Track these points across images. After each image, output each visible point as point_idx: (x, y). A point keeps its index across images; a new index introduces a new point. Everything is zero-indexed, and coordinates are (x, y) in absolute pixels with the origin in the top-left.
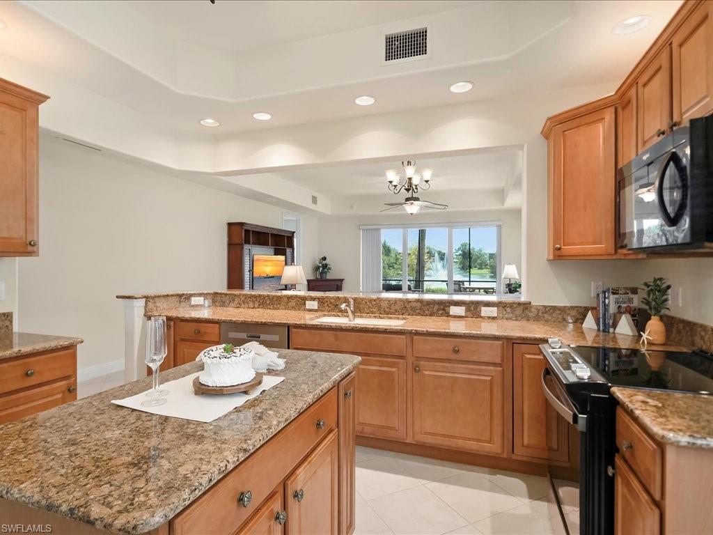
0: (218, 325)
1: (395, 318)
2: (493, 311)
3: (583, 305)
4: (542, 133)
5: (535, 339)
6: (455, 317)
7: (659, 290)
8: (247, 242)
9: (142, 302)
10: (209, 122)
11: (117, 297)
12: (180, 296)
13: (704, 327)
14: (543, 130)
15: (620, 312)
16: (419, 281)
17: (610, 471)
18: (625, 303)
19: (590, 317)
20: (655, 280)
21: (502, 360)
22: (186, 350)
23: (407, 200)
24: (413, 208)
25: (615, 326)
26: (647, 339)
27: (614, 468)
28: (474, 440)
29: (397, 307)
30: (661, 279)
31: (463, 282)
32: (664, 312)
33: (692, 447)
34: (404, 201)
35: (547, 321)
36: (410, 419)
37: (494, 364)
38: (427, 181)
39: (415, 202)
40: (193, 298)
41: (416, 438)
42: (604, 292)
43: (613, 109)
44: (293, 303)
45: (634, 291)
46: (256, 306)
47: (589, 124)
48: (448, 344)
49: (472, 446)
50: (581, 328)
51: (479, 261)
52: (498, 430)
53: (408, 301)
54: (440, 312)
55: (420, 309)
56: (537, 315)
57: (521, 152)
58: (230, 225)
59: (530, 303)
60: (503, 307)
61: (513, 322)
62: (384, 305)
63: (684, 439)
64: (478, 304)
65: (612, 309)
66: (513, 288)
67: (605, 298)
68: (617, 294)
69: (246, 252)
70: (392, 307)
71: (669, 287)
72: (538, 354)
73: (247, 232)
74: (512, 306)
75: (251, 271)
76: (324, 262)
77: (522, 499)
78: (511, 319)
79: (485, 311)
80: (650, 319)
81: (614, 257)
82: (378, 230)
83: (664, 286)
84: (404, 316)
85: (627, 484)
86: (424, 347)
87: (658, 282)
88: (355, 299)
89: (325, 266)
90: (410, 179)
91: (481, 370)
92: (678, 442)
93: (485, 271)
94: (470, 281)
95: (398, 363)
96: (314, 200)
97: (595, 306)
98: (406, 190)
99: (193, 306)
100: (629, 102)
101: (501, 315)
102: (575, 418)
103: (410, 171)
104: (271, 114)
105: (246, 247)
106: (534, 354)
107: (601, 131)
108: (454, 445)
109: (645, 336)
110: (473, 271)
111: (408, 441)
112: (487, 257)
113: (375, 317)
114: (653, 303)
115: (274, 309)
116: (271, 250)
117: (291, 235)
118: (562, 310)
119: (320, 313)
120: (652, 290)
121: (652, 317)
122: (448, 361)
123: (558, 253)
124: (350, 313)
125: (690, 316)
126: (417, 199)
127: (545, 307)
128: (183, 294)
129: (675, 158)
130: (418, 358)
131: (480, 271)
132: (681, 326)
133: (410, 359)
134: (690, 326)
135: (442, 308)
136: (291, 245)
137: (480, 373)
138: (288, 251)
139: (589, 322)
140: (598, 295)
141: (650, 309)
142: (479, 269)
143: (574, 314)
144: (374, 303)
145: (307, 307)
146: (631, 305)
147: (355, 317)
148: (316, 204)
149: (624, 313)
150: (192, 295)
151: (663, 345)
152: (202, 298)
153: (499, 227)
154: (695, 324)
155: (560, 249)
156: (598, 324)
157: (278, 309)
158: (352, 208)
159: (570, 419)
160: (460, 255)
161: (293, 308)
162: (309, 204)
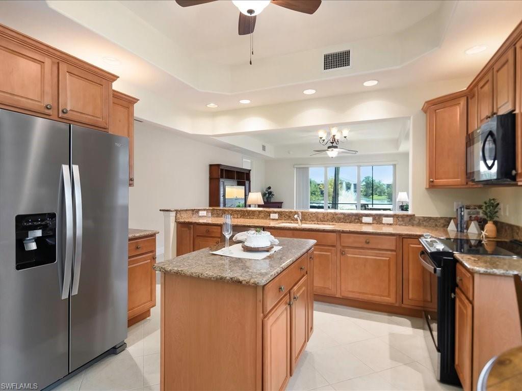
1: (328, 224)
2: (390, 220)
3: (449, 216)
4: (422, 109)
5: (417, 235)
6: (366, 223)
7: (493, 207)
8: (222, 177)
9: (173, 214)
10: (212, 105)
11: (160, 210)
12: (193, 210)
13: (518, 227)
14: (423, 107)
15: (471, 219)
16: (335, 204)
17: (453, 296)
18: (474, 214)
19: (452, 223)
20: (490, 200)
21: (396, 248)
22: (200, 242)
23: (329, 147)
24: (333, 153)
25: (467, 228)
26: (485, 235)
27: (455, 294)
28: (379, 295)
29: (329, 218)
30: (494, 199)
31: (368, 204)
32: (496, 219)
33: (486, 274)
34: (326, 149)
35: (425, 226)
36: (338, 282)
37: (392, 250)
38: (345, 137)
39: (334, 149)
40: (200, 212)
41: (343, 294)
42: (461, 208)
43: (465, 98)
44: (262, 215)
45: (480, 207)
46: (239, 217)
47: (451, 106)
48: (362, 238)
49: (377, 299)
50: (447, 230)
51: (379, 190)
52: (393, 290)
53: (336, 214)
54: (356, 221)
55: (343, 219)
56: (419, 222)
57: (409, 121)
58: (211, 166)
59: (414, 215)
60: (397, 218)
61: (403, 227)
62: (321, 216)
63: (482, 270)
64: (380, 216)
65: (466, 218)
66: (404, 208)
67: (461, 211)
68: (469, 209)
69: (221, 183)
70: (326, 218)
71: (498, 204)
72: (419, 245)
73: (222, 170)
74: (403, 217)
75: (224, 196)
76: (269, 190)
77: (408, 328)
78: (402, 225)
79: (385, 220)
80: (487, 223)
81: (467, 187)
82: (307, 168)
83: (496, 203)
84: (333, 223)
85: (461, 300)
86: (348, 240)
87: (492, 201)
88: (302, 213)
89: (270, 193)
90: (334, 136)
91: (383, 254)
92: (479, 271)
93: (383, 197)
94: (373, 204)
95: (331, 250)
96: (264, 148)
97: (455, 217)
98: (331, 143)
99: (200, 217)
100: (474, 95)
101: (395, 223)
102: (435, 270)
103: (334, 131)
104: (249, 100)
105: (221, 180)
106: (416, 244)
107: (458, 111)
108: (366, 298)
109: (484, 233)
110: (375, 197)
111: (337, 296)
112: (385, 187)
113: (315, 224)
114: (489, 214)
115: (250, 218)
116: (235, 182)
117: (248, 172)
118: (436, 219)
119: (280, 221)
120: (488, 206)
121: (489, 222)
122: (363, 248)
123: (432, 184)
124: (299, 221)
125: (513, 222)
126: (336, 147)
127: (424, 217)
128: (195, 209)
129: (491, 134)
130: (344, 247)
131: (380, 197)
132: (507, 227)
133: (339, 248)
135: (357, 218)
136: (248, 179)
137: (382, 256)
138: (247, 183)
139: (452, 227)
140: (457, 210)
141: (488, 217)
142: (379, 195)
143: (443, 222)
144: (314, 215)
145: (271, 217)
146: (478, 216)
147: (302, 223)
148: (265, 151)
149: (474, 220)
150: (199, 210)
151: (495, 238)
152: (205, 212)
153: (395, 166)
155: (433, 182)
156: (457, 228)
157: (253, 218)
158: (289, 153)
159: (433, 272)
160: (364, 185)
161: (262, 218)
162: (260, 151)
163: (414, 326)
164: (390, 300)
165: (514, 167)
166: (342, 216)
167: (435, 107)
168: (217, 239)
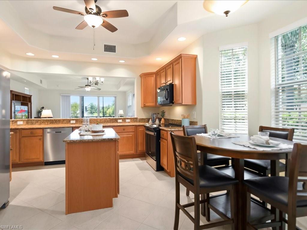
0: (42, 130)
2: (129, 120)
3: (149, 118)
4: (140, 76)
5: (142, 125)
6: (119, 123)
7: (163, 113)
8: (14, 100)
10: (30, 54)
12: (13, 121)
15: (156, 118)
17: (160, 141)
18: (157, 116)
19: (150, 120)
21: (135, 131)
23: (86, 86)
24: (88, 89)
25: (155, 121)
28: (128, 151)
29: (102, 121)
32: (164, 117)
34: (85, 86)
35: (142, 122)
37: (133, 132)
38: (102, 82)
40: (18, 122)
43: (155, 75)
44: (65, 122)
47: (150, 77)
48: (122, 128)
49: (128, 153)
50: (149, 123)
52: (133, 147)
53: (106, 119)
54: (115, 122)
56: (139, 121)
59: (137, 118)
60: (131, 119)
62: (99, 120)
64: (125, 119)
65: (155, 118)
67: (154, 115)
68: (156, 114)
69: (13, 104)
71: (165, 112)
74: (133, 119)
75: (15, 112)
78: (134, 122)
79: (127, 121)
80: (162, 119)
81: (156, 106)
82: (69, 96)
84: (105, 123)
87: (163, 111)
91: (130, 134)
92: (169, 130)
96: (41, 82)
97: (151, 117)
99: (18, 125)
100: (159, 74)
101: (131, 121)
102: (154, 134)
104: (59, 56)
105: (13, 102)
106: (141, 129)
107: (153, 79)
108: (123, 154)
109: (161, 122)
115: (57, 124)
117: (29, 97)
118: (145, 119)
119: (77, 124)
122: (122, 132)
123: (144, 105)
126: (90, 86)
127: (141, 119)
129: (167, 89)
134: (168, 119)
138: (29, 104)
140: (152, 115)
141: (162, 117)
143: (147, 120)
145: (71, 123)
151: (164, 123)
152: (22, 122)
153: (115, 97)
154: (169, 119)
156: (152, 121)
157: (59, 124)
158: (58, 86)
159: (153, 135)
160: (90, 107)
161: (65, 123)
162: (39, 84)
163: (142, 160)
164: (132, 152)
165: (173, 100)
166: (109, 120)
167: (145, 76)
168: (40, 137)
